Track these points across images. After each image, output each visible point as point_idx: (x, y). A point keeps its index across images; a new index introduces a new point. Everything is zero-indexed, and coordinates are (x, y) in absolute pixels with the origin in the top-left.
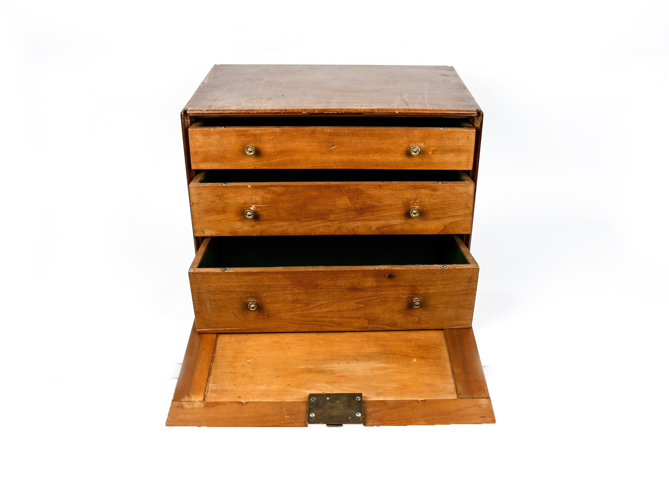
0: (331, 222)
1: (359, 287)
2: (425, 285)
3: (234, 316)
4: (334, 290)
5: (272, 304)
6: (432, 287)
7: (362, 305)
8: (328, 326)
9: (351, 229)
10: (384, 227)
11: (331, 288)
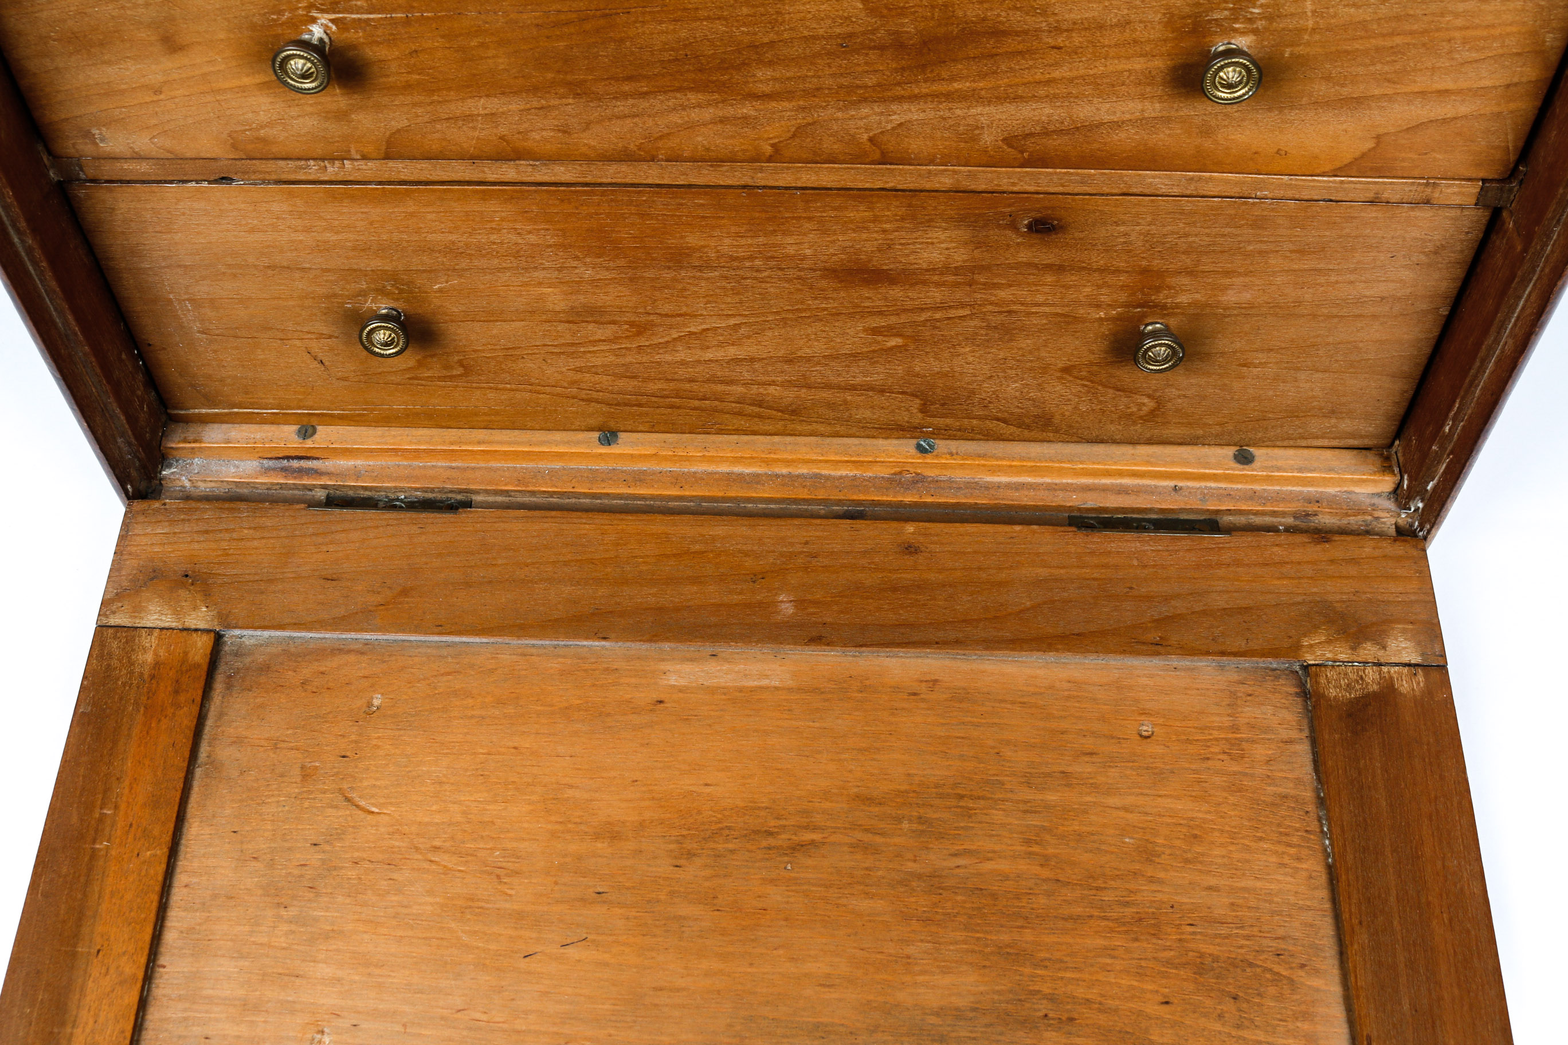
0: (757, 104)
1: (885, 267)
2: (1206, 268)
3: (315, 364)
4: (766, 274)
5: (475, 324)
6: (1238, 281)
7: (894, 342)
8: (740, 414)
9: (865, 136)
10: (1046, 133)
11: (748, 264)
